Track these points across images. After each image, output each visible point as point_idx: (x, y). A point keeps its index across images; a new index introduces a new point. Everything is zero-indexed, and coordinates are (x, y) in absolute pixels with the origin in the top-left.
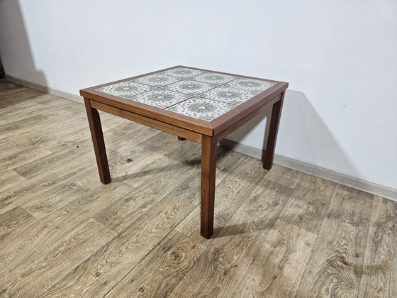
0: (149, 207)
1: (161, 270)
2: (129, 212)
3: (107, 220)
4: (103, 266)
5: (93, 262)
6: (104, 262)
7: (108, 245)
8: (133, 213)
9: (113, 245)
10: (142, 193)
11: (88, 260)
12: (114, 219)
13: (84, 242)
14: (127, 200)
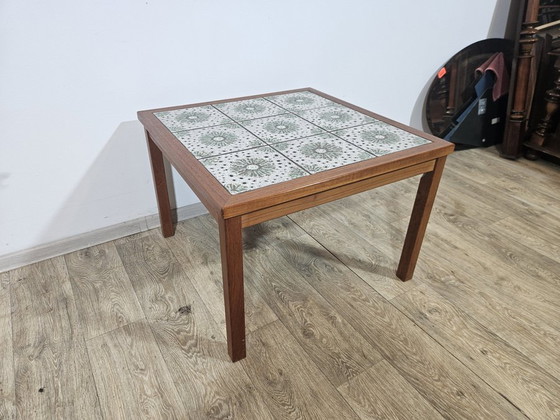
0: (333, 313)
1: (454, 329)
2: (339, 338)
3: (348, 368)
4: (445, 386)
5: (437, 397)
6: (439, 383)
7: (404, 374)
8: (341, 333)
9: (406, 367)
10: (297, 315)
11: (432, 402)
12: (349, 358)
13: (392, 405)
14: (307, 334)
